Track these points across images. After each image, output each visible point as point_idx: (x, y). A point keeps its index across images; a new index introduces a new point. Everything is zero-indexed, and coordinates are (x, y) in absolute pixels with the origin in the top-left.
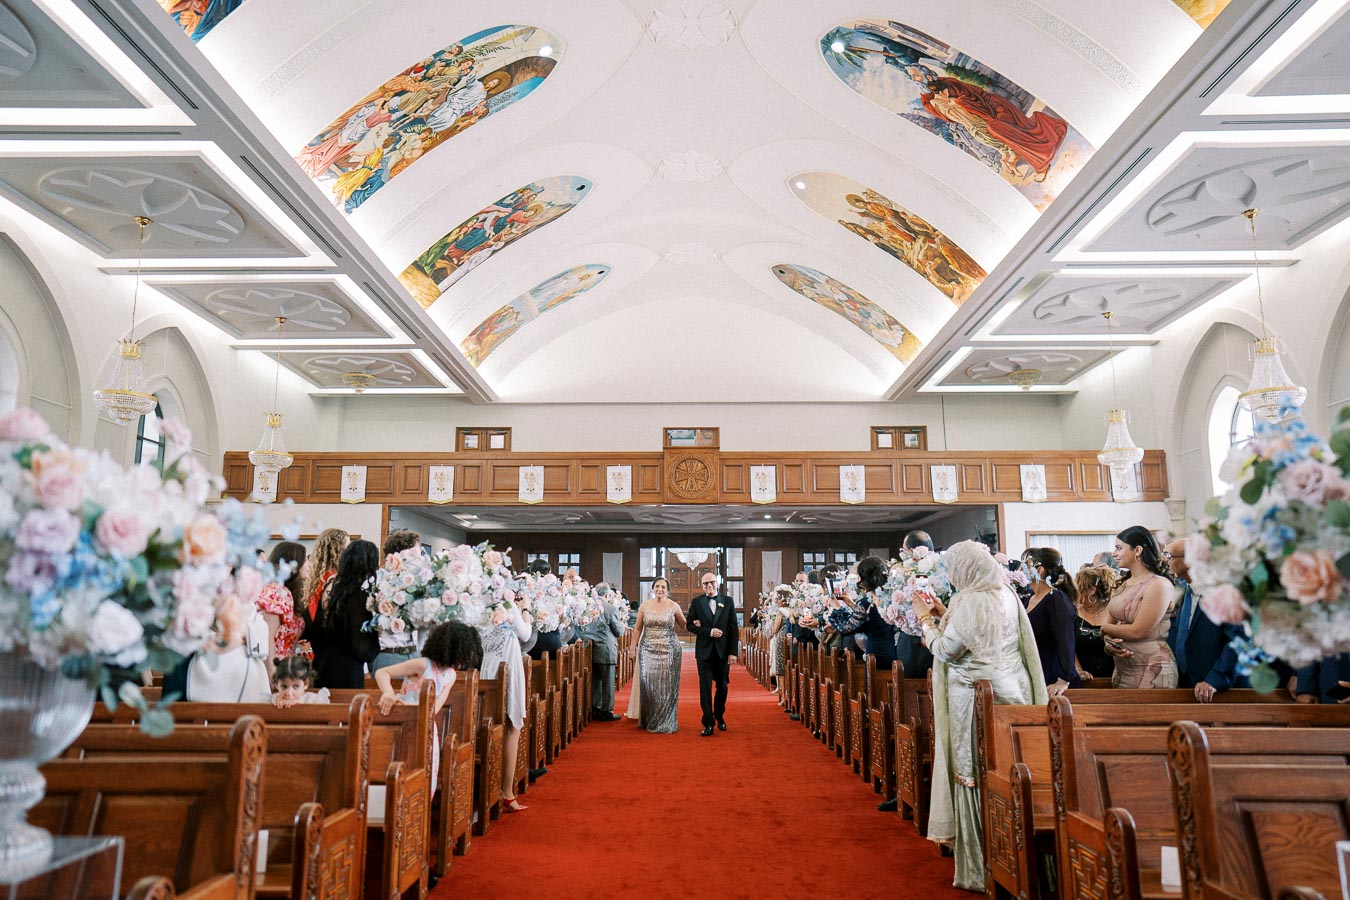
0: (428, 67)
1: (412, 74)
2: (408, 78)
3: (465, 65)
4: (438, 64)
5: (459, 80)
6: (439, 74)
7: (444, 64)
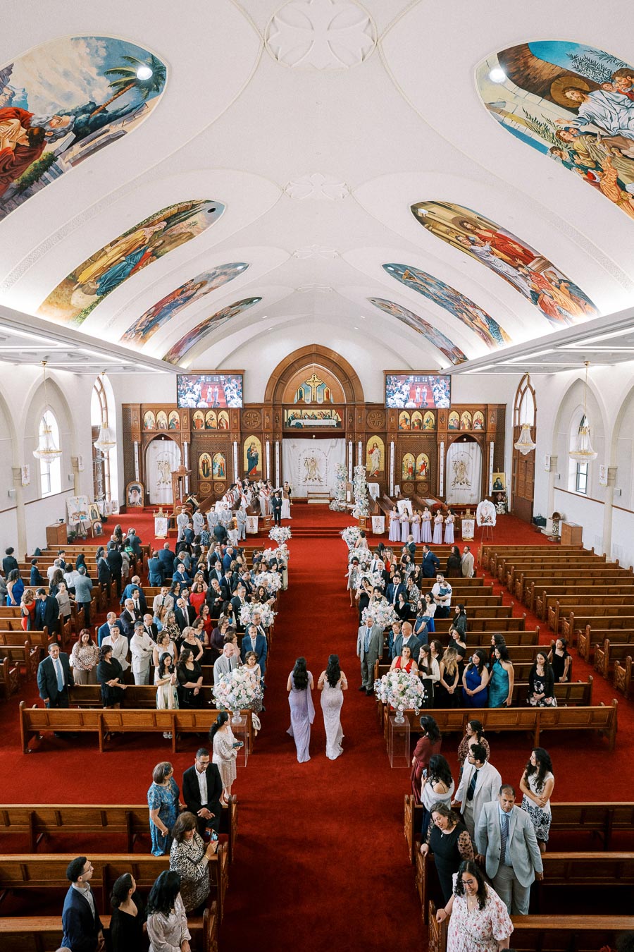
0: (585, 169)
1: (598, 179)
2: (602, 183)
3: (567, 137)
4: (577, 161)
5: (588, 133)
6: (589, 156)
7: (575, 157)
